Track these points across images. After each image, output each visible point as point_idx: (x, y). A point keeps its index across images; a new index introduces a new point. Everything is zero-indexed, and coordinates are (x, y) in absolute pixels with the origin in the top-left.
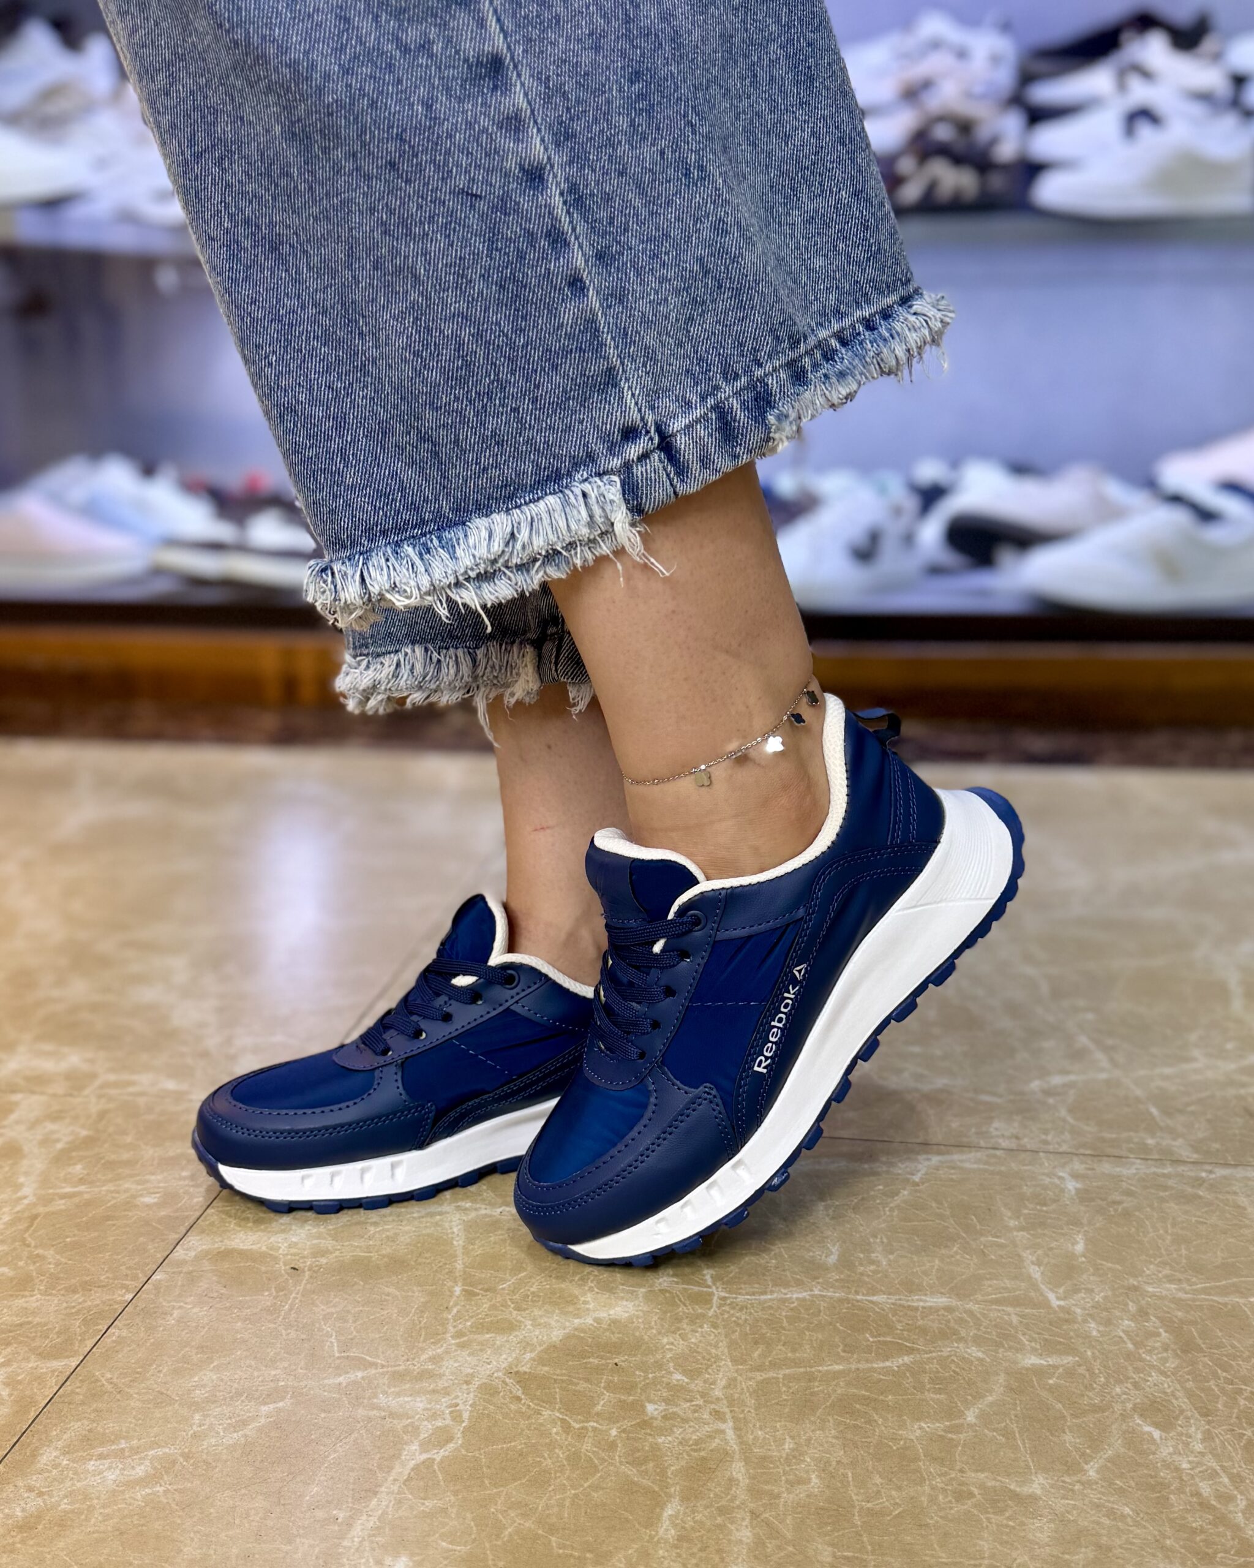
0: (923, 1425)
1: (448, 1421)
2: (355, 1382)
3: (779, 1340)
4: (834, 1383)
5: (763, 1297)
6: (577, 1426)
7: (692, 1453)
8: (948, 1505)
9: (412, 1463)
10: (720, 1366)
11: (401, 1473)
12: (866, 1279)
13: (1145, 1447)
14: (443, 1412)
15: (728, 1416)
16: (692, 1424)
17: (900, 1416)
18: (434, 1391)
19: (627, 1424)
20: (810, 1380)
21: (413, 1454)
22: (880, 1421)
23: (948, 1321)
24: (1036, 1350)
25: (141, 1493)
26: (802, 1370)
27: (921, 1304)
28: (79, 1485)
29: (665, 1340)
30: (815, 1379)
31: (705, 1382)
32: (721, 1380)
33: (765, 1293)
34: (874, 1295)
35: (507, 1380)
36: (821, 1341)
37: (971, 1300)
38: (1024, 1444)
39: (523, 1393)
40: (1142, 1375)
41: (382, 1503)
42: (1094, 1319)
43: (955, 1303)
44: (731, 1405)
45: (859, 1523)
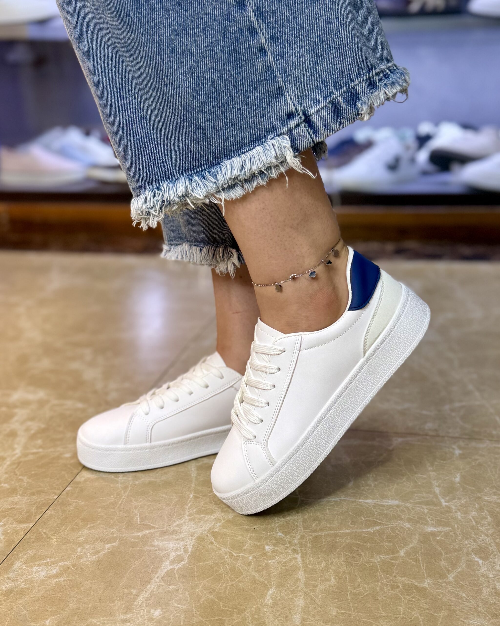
0: (381, 556)
1: (182, 552)
2: (145, 535)
3: (324, 519)
4: (345, 538)
6: (235, 555)
7: (283, 568)
8: (388, 591)
9: (165, 571)
10: (298, 530)
11: (161, 574)
12: (364, 492)
13: (475, 567)
14: (180, 548)
15: (299, 551)
16: (284, 555)
17: (372, 552)
18: (177, 539)
19: (256, 554)
20: (335, 537)
21: (166, 566)
22: (363, 554)
23: (397, 512)
24: (433, 524)
25: (54, 581)
26: (333, 532)
27: (387, 504)
28: (29, 577)
29: (276, 519)
30: (337, 536)
31: (291, 537)
32: (298, 536)
33: (320, 498)
34: (366, 500)
35: (208, 535)
36: (342, 519)
37: (408, 502)
38: (423, 566)
39: (215, 541)
40: (478, 536)
42: (460, 511)
43: (401, 503)
44: (301, 547)
45: (349, 598)
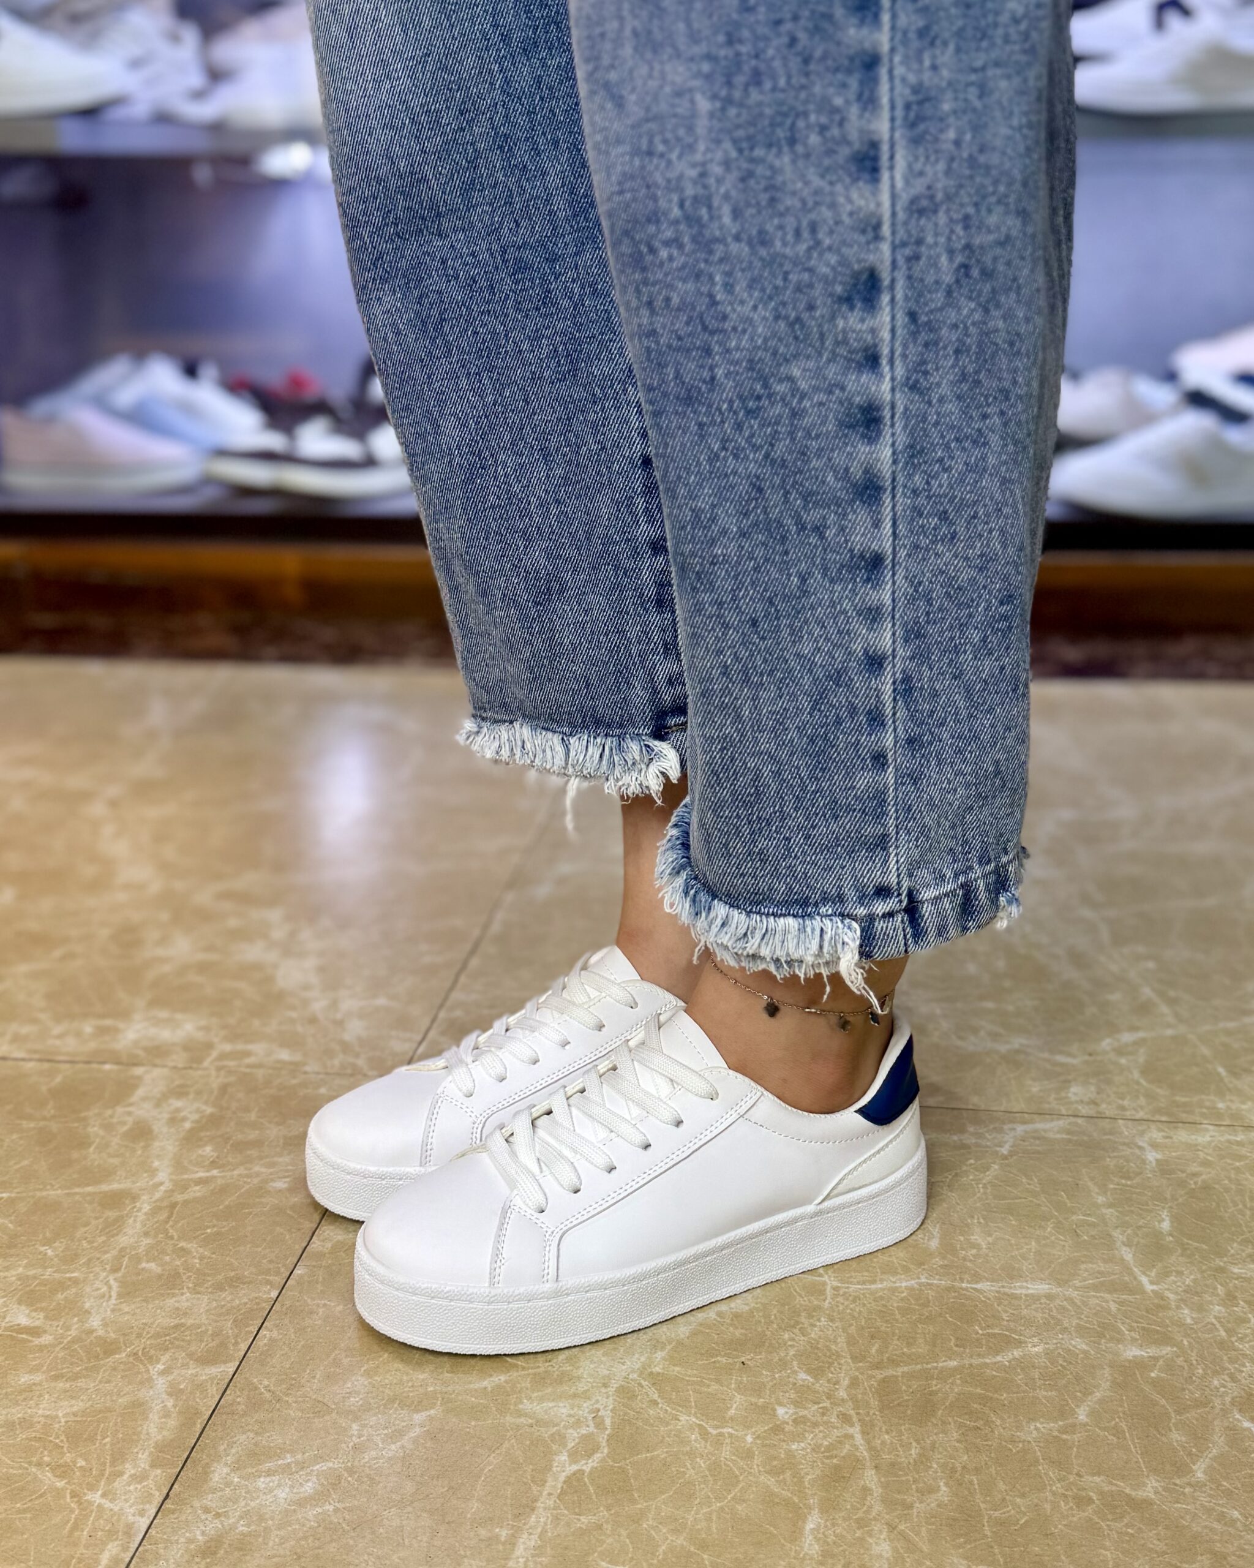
0: (1038, 1425)
1: (592, 1429)
2: (498, 1390)
3: (894, 1334)
4: (950, 1381)
5: (873, 1287)
6: (714, 1432)
7: (826, 1460)
9: (562, 1477)
10: (841, 1364)
11: (554, 1487)
12: (969, 1264)
14: (585, 1418)
15: (855, 1419)
16: (821, 1428)
17: (1016, 1416)
18: (575, 1396)
19: (761, 1429)
20: (927, 1379)
21: (563, 1466)
22: (998, 1422)
23: (1050, 1310)
24: (1137, 1340)
25: (312, 1512)
26: (919, 1367)
27: (1024, 1291)
28: (253, 1504)
29: (786, 1336)
30: (932, 1378)
31: (829, 1381)
32: (844, 1379)
33: (874, 1282)
34: (977, 1282)
35: (643, 1382)
36: (934, 1335)
37: (1071, 1287)
38: (1134, 1445)
39: (659, 1397)
40: (1237, 1366)
41: (540, 1518)
42: (1186, 1305)
43: (1056, 1290)
44: (856, 1407)
45: (989, 1534)
